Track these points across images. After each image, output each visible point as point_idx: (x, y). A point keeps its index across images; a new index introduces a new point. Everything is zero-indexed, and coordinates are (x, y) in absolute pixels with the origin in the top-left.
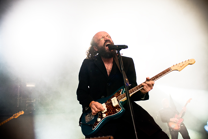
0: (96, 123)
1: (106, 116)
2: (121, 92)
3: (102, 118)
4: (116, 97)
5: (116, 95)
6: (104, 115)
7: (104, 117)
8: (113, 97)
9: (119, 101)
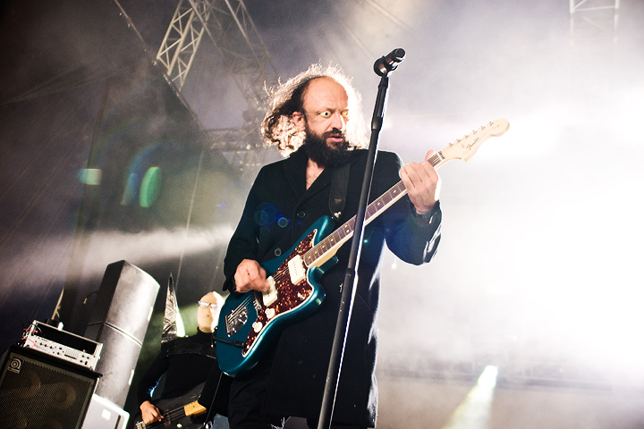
0: (250, 338)
1: (277, 313)
2: (313, 240)
3: (264, 320)
4: (300, 254)
5: (299, 249)
6: (270, 314)
7: (268, 317)
8: (294, 254)
9: (307, 269)
